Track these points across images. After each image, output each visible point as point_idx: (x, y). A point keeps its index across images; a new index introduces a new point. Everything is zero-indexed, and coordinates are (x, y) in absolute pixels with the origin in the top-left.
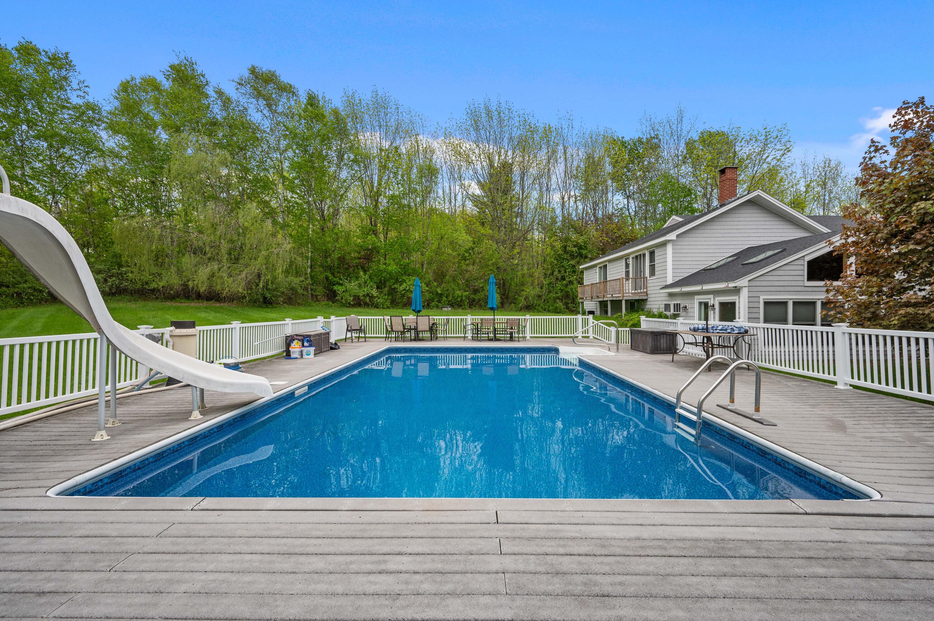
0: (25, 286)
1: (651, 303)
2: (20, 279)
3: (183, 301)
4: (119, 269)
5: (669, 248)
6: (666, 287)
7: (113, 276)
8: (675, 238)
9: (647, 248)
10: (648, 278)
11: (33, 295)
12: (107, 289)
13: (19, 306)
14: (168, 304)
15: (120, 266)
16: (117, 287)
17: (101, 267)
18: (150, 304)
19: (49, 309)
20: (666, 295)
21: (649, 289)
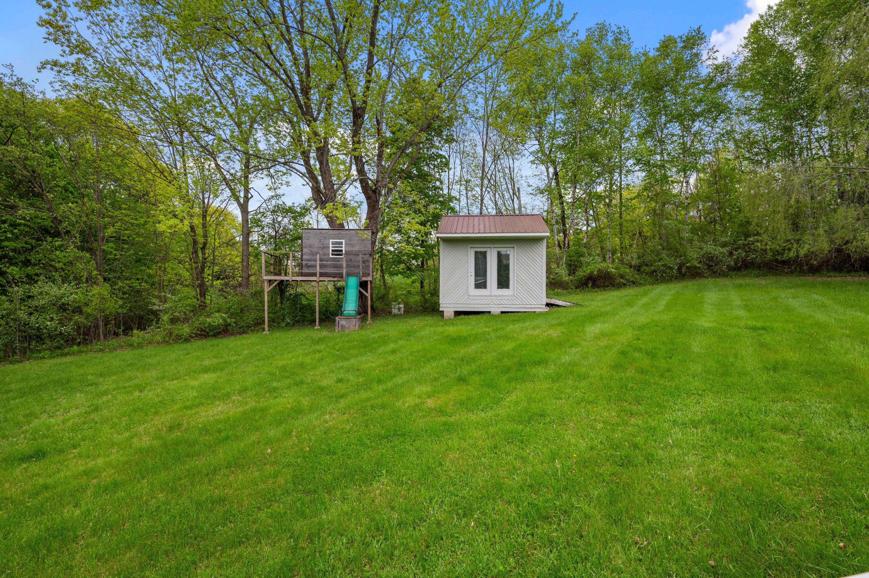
0: (660, 264)
2: (656, 258)
3: (832, 274)
4: (745, 240)
7: (738, 248)
11: (666, 273)
12: (732, 263)
13: (655, 283)
14: (810, 279)
15: (747, 236)
16: (743, 261)
17: (726, 239)
18: (784, 280)
19: (677, 286)
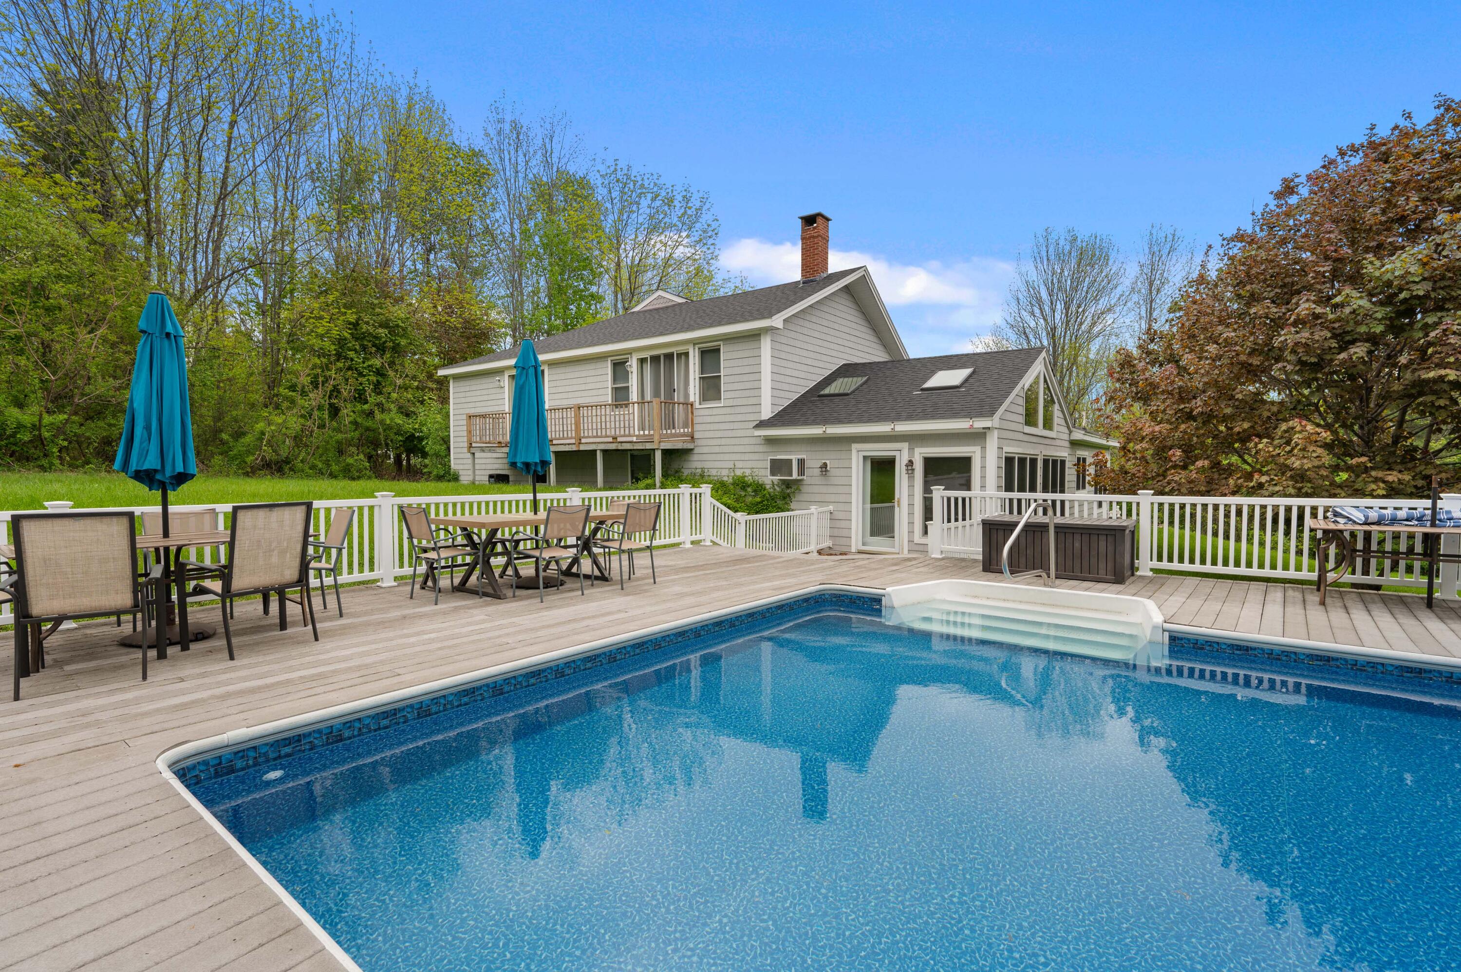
1: (705, 457)
5: (766, 344)
6: (762, 424)
8: (780, 326)
9: (694, 342)
10: (697, 405)
20: (758, 441)
21: (696, 427)
